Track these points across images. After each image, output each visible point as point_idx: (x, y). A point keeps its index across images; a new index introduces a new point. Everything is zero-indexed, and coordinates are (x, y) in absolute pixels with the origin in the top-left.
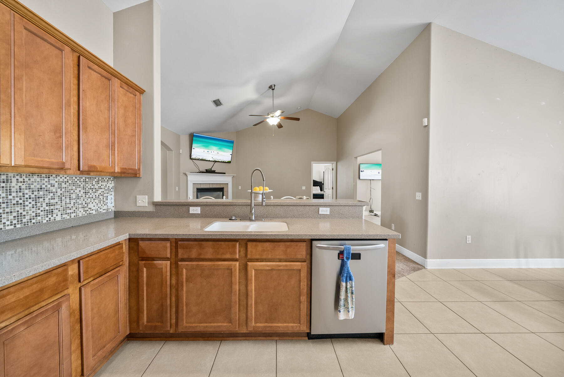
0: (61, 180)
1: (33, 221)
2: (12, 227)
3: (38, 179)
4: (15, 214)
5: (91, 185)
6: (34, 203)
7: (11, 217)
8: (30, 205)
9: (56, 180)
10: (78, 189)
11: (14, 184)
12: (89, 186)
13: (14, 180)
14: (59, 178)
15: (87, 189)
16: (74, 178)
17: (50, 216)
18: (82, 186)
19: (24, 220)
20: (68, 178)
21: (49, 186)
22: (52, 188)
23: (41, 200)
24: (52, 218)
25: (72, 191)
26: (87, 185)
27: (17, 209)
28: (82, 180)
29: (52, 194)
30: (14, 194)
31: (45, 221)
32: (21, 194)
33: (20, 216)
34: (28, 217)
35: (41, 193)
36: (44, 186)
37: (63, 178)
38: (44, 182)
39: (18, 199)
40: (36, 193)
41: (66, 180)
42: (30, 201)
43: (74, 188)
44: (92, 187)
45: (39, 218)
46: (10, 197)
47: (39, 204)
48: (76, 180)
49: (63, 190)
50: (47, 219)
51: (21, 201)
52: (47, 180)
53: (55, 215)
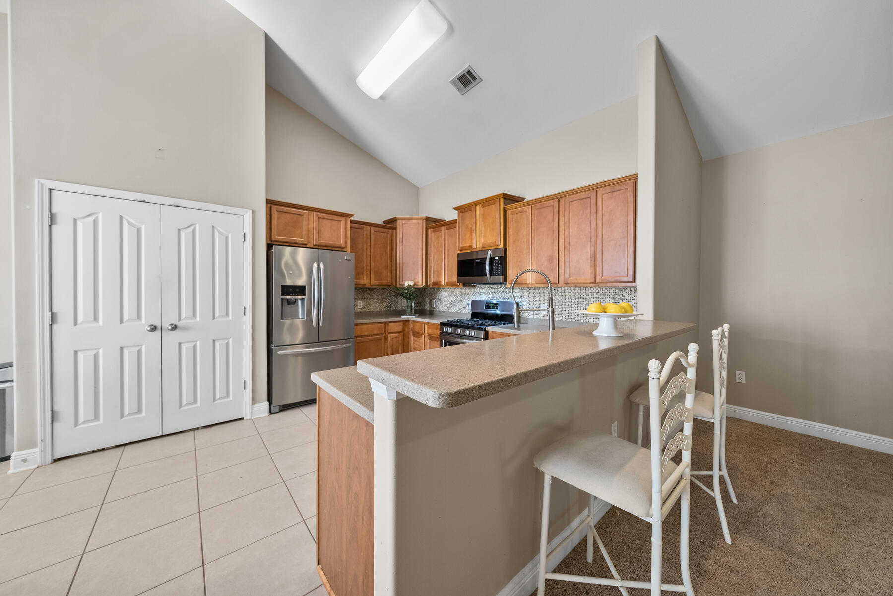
0: (594, 291)
1: (576, 319)
2: (565, 320)
3: (579, 291)
4: (567, 312)
5: (621, 296)
6: (576, 306)
7: (565, 314)
8: (574, 308)
9: (590, 291)
10: (608, 299)
11: (567, 293)
12: (618, 296)
13: (567, 291)
14: (592, 289)
15: (617, 299)
16: (604, 289)
17: (585, 318)
18: (611, 296)
19: (571, 317)
20: (599, 289)
21: (585, 295)
22: (587, 297)
23: (580, 305)
24: (587, 320)
25: (602, 301)
26: (617, 296)
27: (568, 309)
28: (611, 291)
29: (587, 302)
30: (567, 300)
31: (582, 321)
32: (570, 300)
33: (569, 314)
34: (573, 316)
35: (581, 300)
36: (582, 295)
37: (595, 289)
38: (582, 292)
39: (568, 303)
40: (578, 300)
41: (597, 291)
42: (574, 305)
43: (604, 297)
44: (623, 298)
45: (579, 318)
46: (565, 301)
47: (579, 308)
48: (606, 290)
49: (595, 299)
50: (584, 320)
51: (570, 305)
52: (584, 290)
53: (589, 318)
